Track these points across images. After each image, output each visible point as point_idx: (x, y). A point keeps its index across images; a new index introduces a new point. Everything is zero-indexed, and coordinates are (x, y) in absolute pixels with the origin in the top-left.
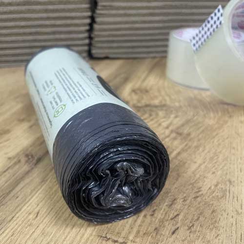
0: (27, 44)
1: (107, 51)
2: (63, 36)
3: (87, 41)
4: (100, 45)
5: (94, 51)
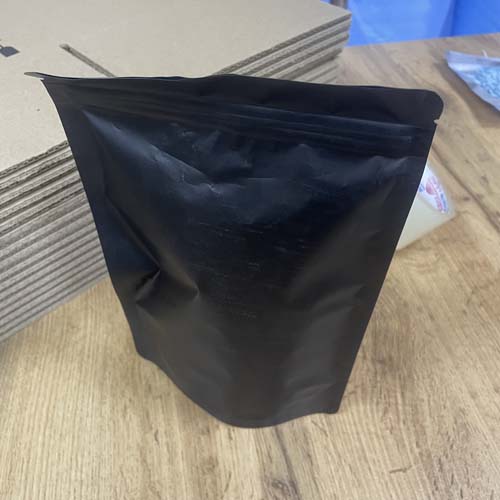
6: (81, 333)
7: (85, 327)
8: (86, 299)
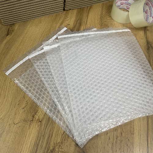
0: (42, 11)
1: (70, 8)
2: (54, 6)
3: (63, 6)
4: (68, 6)
5: (65, 9)
6: (42, 24)
7: (43, 23)
8: (45, 18)
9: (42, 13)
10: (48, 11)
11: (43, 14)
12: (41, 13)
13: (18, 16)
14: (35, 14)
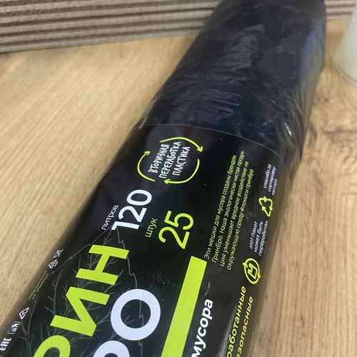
9: (137, 18)
10: (159, 17)
11: (139, 28)
12: (131, 19)
13: (34, 17)
14: (106, 21)
